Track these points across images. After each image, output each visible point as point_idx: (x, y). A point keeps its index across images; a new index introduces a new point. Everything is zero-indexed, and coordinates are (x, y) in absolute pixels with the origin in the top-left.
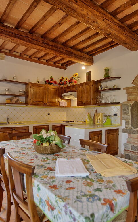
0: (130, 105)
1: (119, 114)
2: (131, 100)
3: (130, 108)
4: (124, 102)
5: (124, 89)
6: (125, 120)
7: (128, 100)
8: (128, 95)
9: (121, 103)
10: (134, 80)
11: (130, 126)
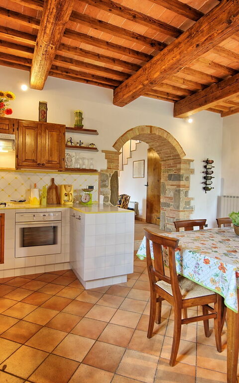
0: (110, 174)
1: (96, 187)
2: (111, 169)
3: (110, 179)
4: (102, 171)
5: (103, 151)
6: (104, 195)
7: (108, 168)
8: (108, 162)
9: (99, 171)
10: (116, 143)
11: (109, 202)
